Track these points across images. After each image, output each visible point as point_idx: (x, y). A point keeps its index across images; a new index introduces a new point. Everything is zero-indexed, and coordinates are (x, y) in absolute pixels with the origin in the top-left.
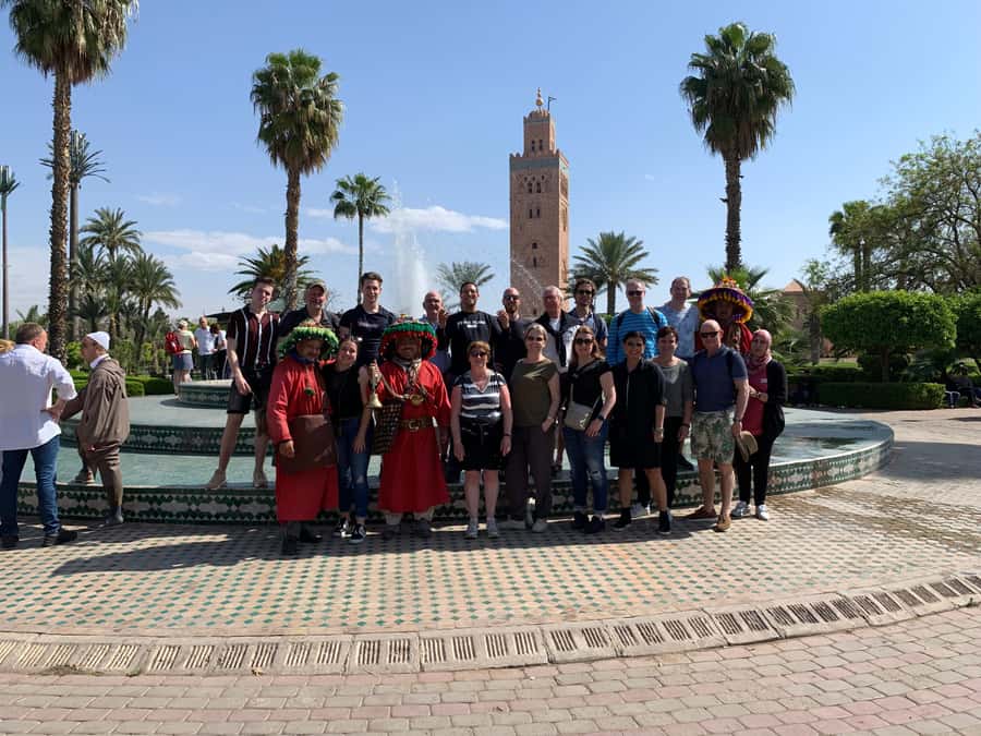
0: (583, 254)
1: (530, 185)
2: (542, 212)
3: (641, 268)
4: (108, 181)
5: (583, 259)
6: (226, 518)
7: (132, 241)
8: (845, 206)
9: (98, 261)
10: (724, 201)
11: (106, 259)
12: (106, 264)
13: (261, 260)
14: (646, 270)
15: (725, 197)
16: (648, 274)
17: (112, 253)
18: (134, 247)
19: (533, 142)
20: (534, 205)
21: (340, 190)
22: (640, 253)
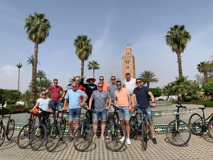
0: (141, 76)
1: (126, 62)
2: (129, 67)
3: (155, 78)
4: (40, 64)
5: (141, 77)
6: (99, 134)
7: (44, 76)
8: (201, 63)
9: (38, 81)
10: (178, 62)
11: (39, 80)
12: (39, 82)
13: (73, 79)
14: (155, 79)
15: (178, 61)
16: (156, 79)
17: (41, 79)
18: (45, 78)
19: (127, 53)
20: (127, 66)
21: (89, 64)
22: (154, 75)
